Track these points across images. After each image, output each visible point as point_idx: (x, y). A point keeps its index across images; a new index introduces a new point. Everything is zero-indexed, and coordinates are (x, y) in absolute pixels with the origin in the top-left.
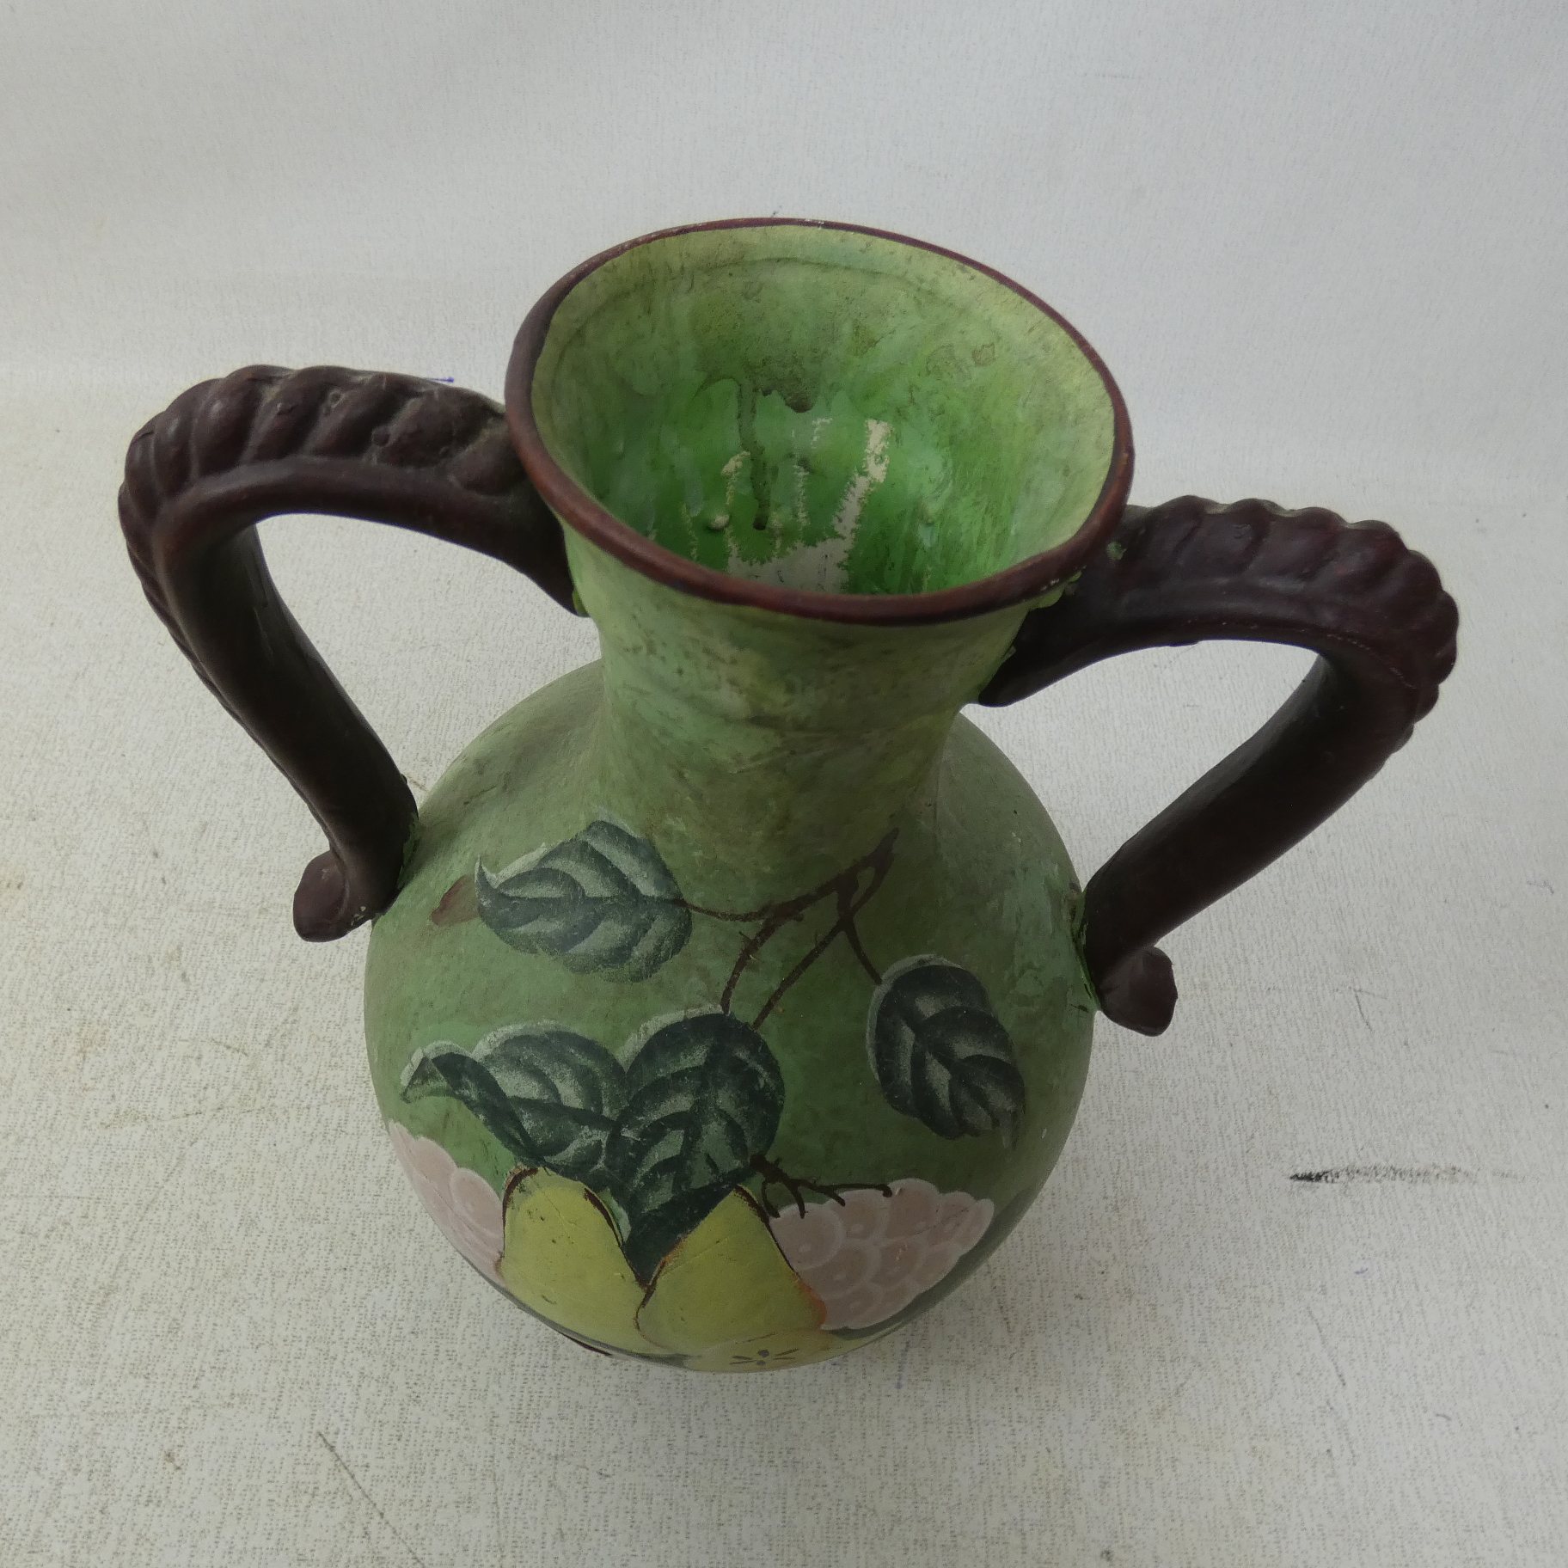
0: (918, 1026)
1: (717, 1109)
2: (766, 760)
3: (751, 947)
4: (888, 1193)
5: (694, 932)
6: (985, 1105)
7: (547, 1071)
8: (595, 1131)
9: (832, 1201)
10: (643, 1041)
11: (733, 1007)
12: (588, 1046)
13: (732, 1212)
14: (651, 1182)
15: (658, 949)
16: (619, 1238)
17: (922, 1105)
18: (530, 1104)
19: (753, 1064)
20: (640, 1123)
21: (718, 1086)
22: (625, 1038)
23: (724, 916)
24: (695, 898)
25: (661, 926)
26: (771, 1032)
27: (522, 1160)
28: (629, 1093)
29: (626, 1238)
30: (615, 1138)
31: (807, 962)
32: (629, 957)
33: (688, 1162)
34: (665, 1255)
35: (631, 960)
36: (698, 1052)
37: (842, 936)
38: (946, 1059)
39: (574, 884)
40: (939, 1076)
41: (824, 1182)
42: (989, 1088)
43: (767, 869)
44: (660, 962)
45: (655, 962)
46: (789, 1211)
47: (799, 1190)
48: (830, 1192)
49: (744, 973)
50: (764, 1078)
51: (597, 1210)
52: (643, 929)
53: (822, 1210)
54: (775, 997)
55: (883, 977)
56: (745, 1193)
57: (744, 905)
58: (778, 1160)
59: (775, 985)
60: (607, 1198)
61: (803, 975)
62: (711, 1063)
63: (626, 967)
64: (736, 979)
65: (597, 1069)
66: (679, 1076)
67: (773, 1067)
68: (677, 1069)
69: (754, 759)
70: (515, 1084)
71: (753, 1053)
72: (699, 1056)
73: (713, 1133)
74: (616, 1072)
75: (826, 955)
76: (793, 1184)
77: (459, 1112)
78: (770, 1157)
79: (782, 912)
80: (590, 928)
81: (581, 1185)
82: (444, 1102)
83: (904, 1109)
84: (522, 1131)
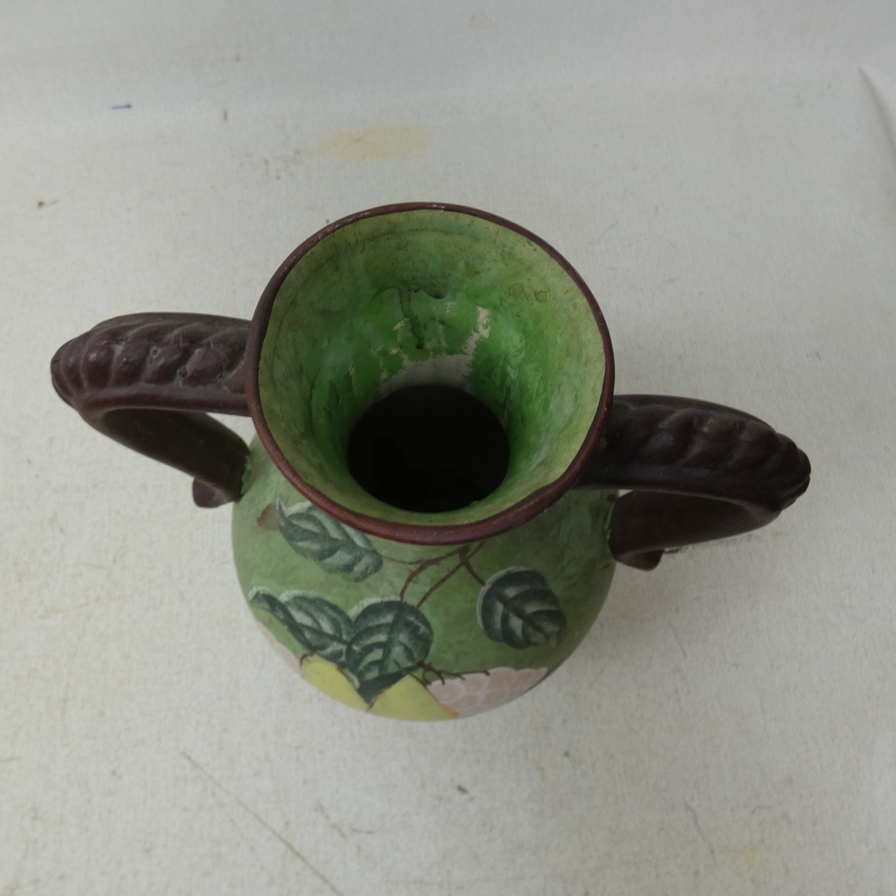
0: (507, 602)
1: (399, 641)
3: (415, 573)
4: (487, 674)
5: (384, 566)
6: (542, 632)
7: (316, 614)
8: (339, 645)
9: (458, 679)
10: (361, 609)
11: (406, 598)
12: (334, 607)
13: (408, 683)
14: (368, 668)
15: (367, 569)
16: (355, 687)
17: (507, 637)
18: (308, 628)
19: (417, 623)
20: (361, 644)
21: (400, 631)
22: (352, 607)
23: (399, 562)
24: (383, 553)
25: (367, 560)
26: (426, 610)
27: (306, 649)
28: (355, 631)
29: (358, 687)
30: (351, 649)
31: (444, 580)
32: (352, 570)
33: (386, 662)
34: (377, 695)
35: (354, 571)
37: (463, 569)
38: (520, 615)
39: (323, 528)
40: (516, 624)
41: (455, 671)
42: (544, 623)
44: (368, 575)
45: (365, 575)
46: (437, 683)
48: (458, 675)
49: (411, 584)
50: (423, 629)
51: (343, 676)
52: (359, 559)
53: (454, 682)
54: (428, 594)
55: (486, 582)
56: (414, 676)
57: (408, 559)
58: (431, 663)
59: (427, 589)
60: (347, 671)
61: (442, 585)
62: (395, 621)
63: (352, 574)
64: (407, 587)
65: (339, 619)
66: (378, 626)
67: (427, 625)
68: (377, 623)
70: (300, 617)
71: (417, 618)
72: (389, 618)
73: (397, 652)
74: (348, 620)
75: (454, 577)
76: (439, 672)
77: (275, 620)
78: (427, 661)
79: (429, 562)
80: (333, 552)
81: (335, 665)
82: (268, 614)
83: (497, 640)
84: (305, 638)
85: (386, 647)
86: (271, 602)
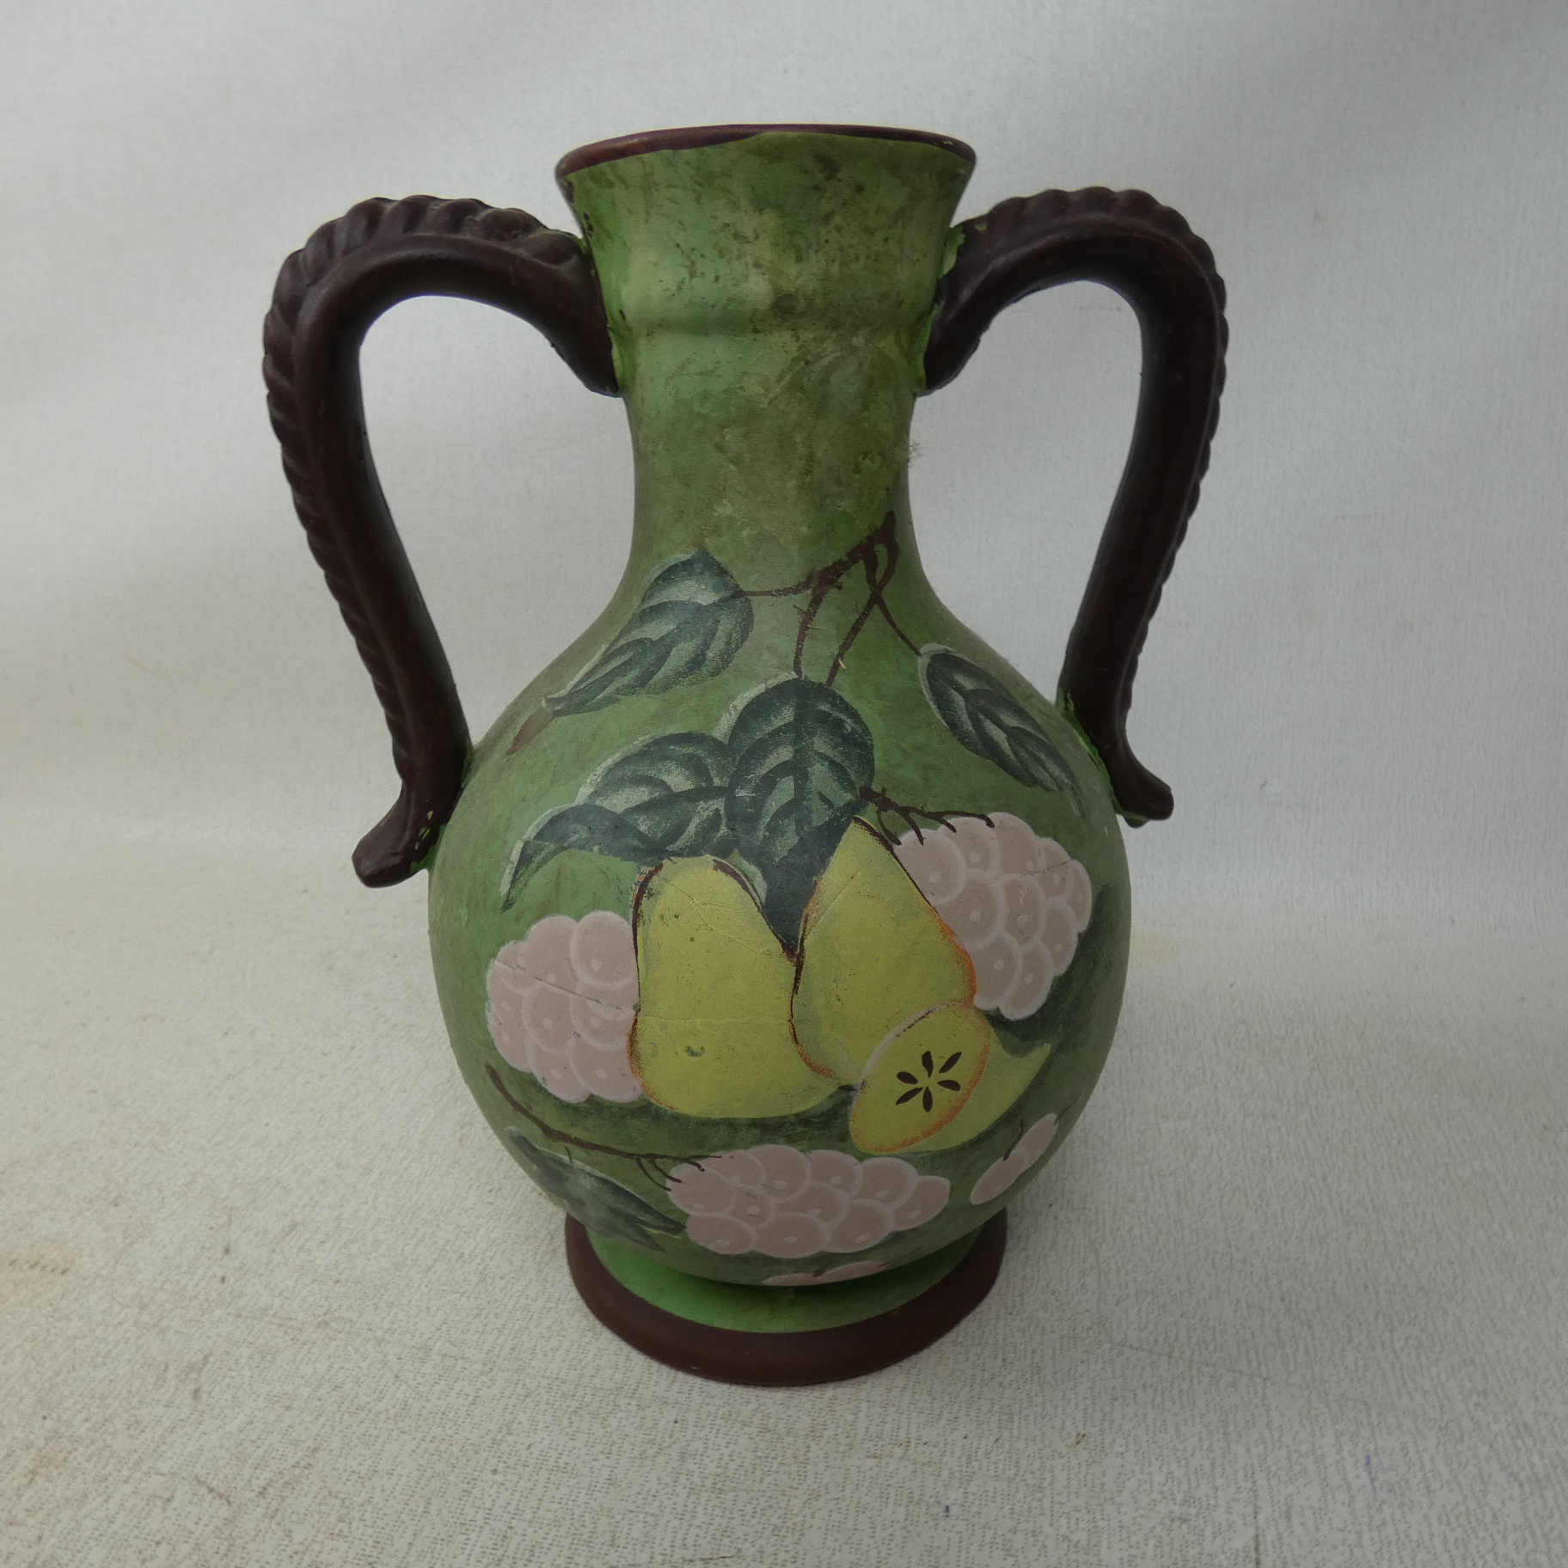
0: (966, 695)
1: (817, 753)
2: (788, 378)
3: (807, 618)
4: (990, 824)
5: (756, 618)
6: (1046, 769)
7: (652, 773)
8: (710, 803)
9: (943, 827)
10: (734, 716)
11: (805, 671)
12: (686, 738)
13: (856, 844)
14: (773, 829)
15: (728, 643)
16: (758, 901)
17: (990, 750)
18: (642, 808)
19: (836, 714)
20: (750, 780)
21: (813, 734)
22: (717, 720)
23: (778, 593)
24: (749, 584)
25: (726, 624)
26: (844, 688)
27: (645, 864)
28: (734, 759)
29: (763, 900)
30: (731, 801)
31: (855, 629)
32: (705, 659)
33: (804, 803)
34: (805, 905)
35: (707, 662)
36: (785, 712)
37: (876, 610)
38: (1000, 725)
39: (640, 642)
40: (999, 736)
41: (931, 809)
42: (1042, 757)
43: (804, 530)
44: (733, 653)
45: (727, 656)
46: (908, 837)
47: (913, 817)
48: (938, 818)
49: (806, 643)
50: (849, 725)
51: (730, 879)
52: (711, 633)
53: (936, 835)
54: (838, 658)
55: (921, 651)
56: (864, 823)
57: (793, 576)
58: (884, 790)
59: (835, 650)
60: (736, 861)
61: (855, 641)
62: (799, 719)
63: (704, 669)
64: (801, 649)
65: (699, 752)
66: (775, 734)
67: (855, 715)
68: (771, 729)
69: (780, 378)
71: (834, 705)
72: (787, 715)
73: (819, 773)
74: (718, 747)
75: (868, 625)
76: (905, 812)
77: (571, 861)
78: (876, 788)
79: (823, 581)
80: (661, 660)
81: (709, 858)
82: (551, 865)
83: (978, 752)
84: (639, 835)
85: (796, 768)
86: (554, 830)
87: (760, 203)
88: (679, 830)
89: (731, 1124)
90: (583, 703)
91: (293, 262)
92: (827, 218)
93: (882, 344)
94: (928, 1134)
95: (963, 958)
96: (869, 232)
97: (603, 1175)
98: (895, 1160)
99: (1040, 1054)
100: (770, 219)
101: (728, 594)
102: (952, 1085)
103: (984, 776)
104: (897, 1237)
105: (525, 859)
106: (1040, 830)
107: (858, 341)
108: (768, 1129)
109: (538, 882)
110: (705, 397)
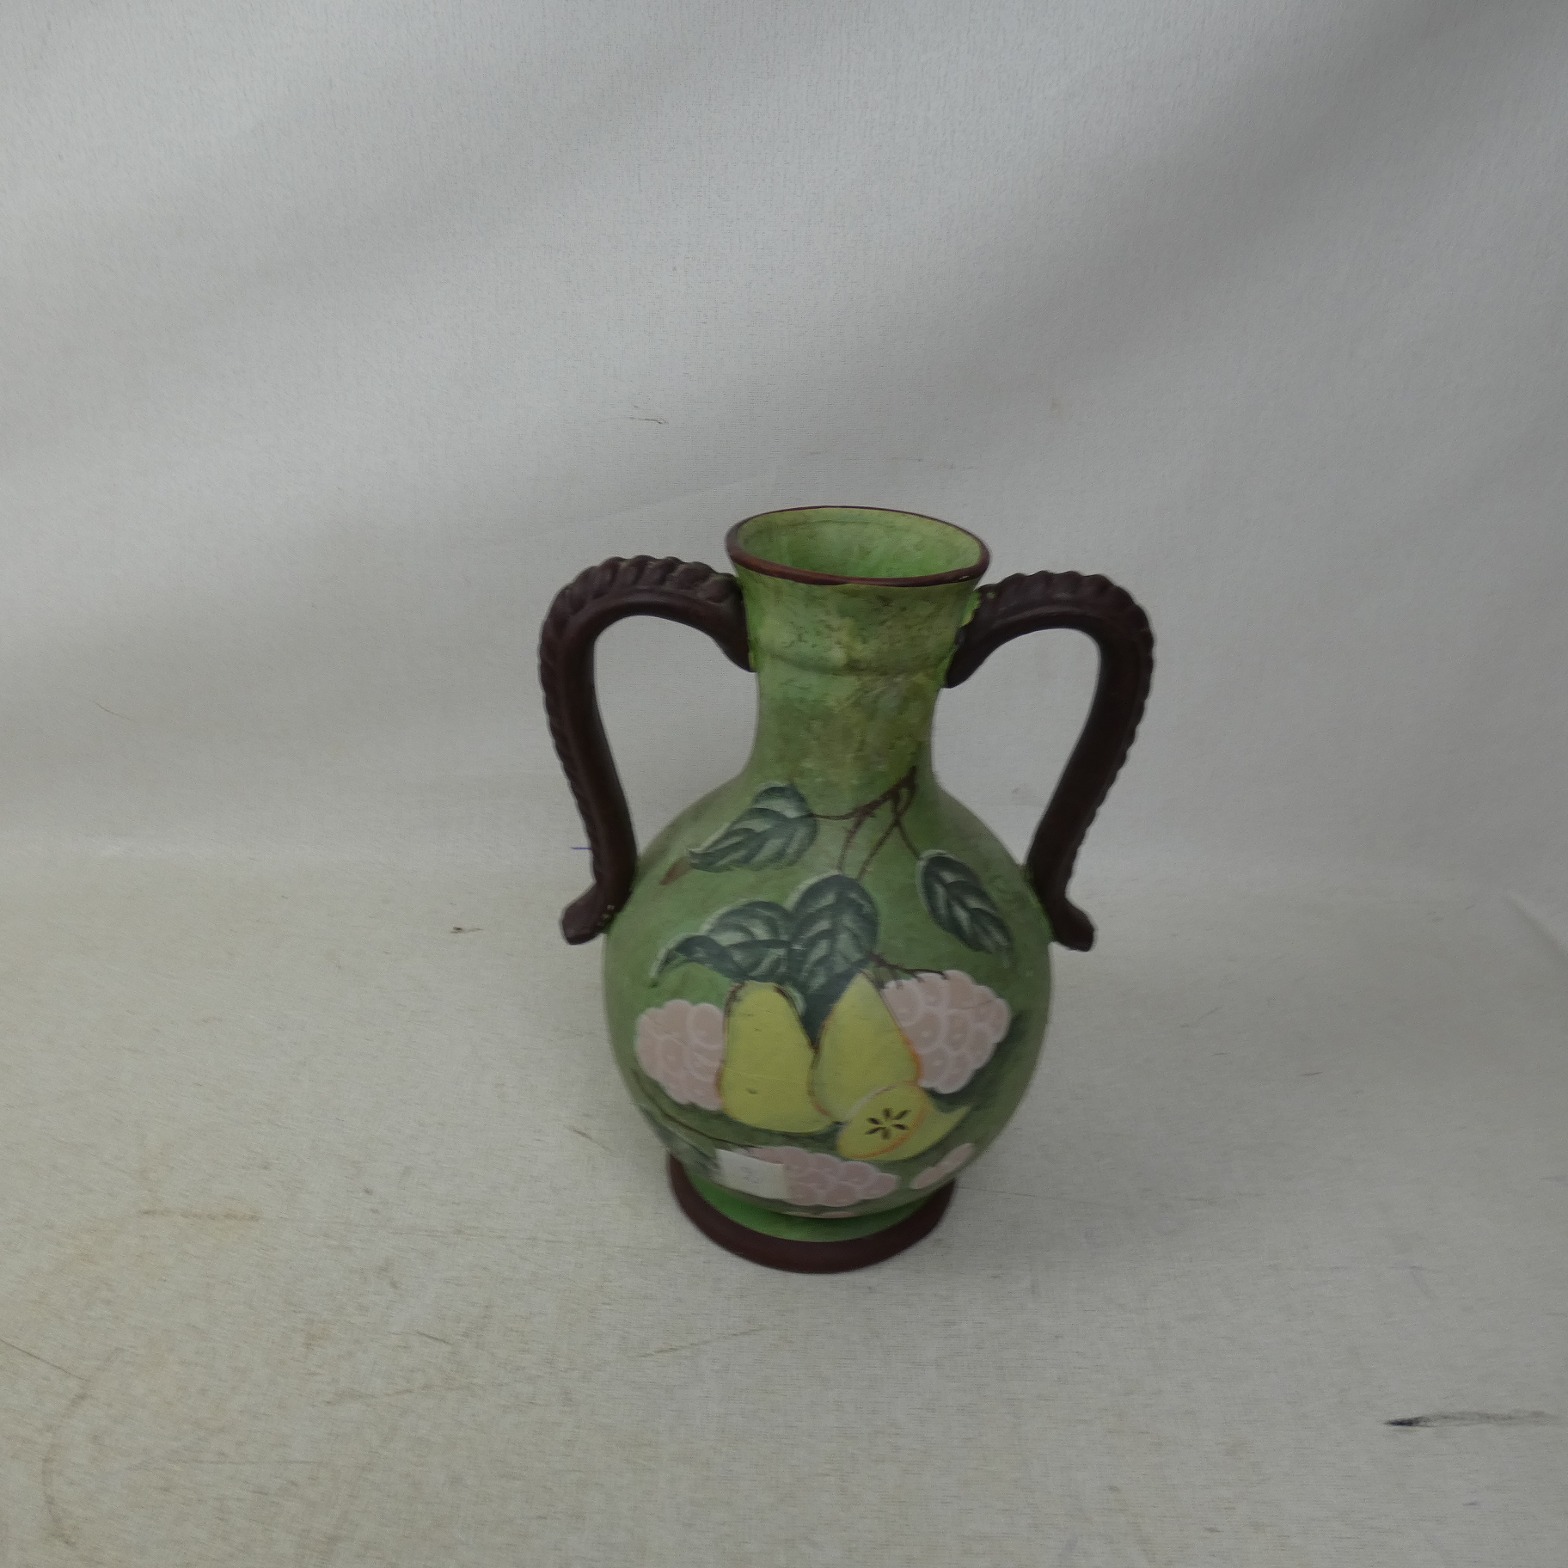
0: (947, 886)
1: (844, 926)
2: (853, 699)
3: (852, 833)
4: (945, 977)
5: (820, 832)
6: (991, 938)
7: (744, 924)
8: (778, 950)
9: (914, 979)
10: (799, 896)
11: (845, 870)
12: (768, 906)
13: (859, 989)
14: (812, 974)
15: (801, 846)
16: (798, 1014)
17: (954, 927)
18: (737, 946)
19: (860, 900)
20: (802, 939)
21: (843, 913)
22: (789, 897)
23: (836, 818)
24: (817, 810)
25: (801, 832)
26: (867, 883)
27: (735, 981)
28: (795, 924)
29: (801, 1013)
30: (791, 952)
31: (881, 843)
32: (785, 853)
33: (833, 958)
34: (825, 1018)
35: (787, 855)
36: (829, 896)
37: (896, 832)
38: (964, 906)
39: (748, 830)
40: (962, 915)
41: (909, 967)
42: (991, 928)
43: (856, 782)
44: (803, 852)
45: (800, 853)
46: (891, 984)
47: (899, 971)
48: (912, 973)
49: (848, 850)
50: (867, 909)
51: (783, 998)
52: (791, 838)
53: (910, 984)
54: (867, 863)
55: (922, 857)
56: (866, 974)
57: (845, 808)
58: (881, 954)
59: (865, 857)
60: (788, 988)
61: (879, 851)
62: (837, 902)
63: (784, 860)
64: (844, 855)
65: (775, 916)
66: (820, 911)
67: (870, 901)
68: (818, 907)
69: (848, 699)
70: (727, 939)
71: (859, 894)
72: (829, 899)
73: (844, 941)
74: (787, 915)
75: (889, 840)
76: (892, 968)
77: (693, 968)
78: (877, 951)
79: (864, 812)
80: (760, 847)
81: (772, 984)
82: (683, 969)
83: (944, 929)
84: (734, 962)
85: (830, 934)
86: (687, 947)
87: (843, 613)
88: (756, 965)
89: (770, 1133)
90: (711, 864)
91: (563, 595)
92: (883, 623)
93: (914, 679)
94: (883, 1152)
95: (916, 1059)
96: (909, 627)
97: (695, 1144)
98: (863, 1164)
99: (960, 1112)
100: (848, 622)
101: (804, 814)
102: (901, 1127)
103: (946, 944)
104: (864, 1202)
105: (667, 961)
106: (979, 980)
107: (899, 679)
108: (791, 1138)
109: (673, 977)
110: (802, 701)
